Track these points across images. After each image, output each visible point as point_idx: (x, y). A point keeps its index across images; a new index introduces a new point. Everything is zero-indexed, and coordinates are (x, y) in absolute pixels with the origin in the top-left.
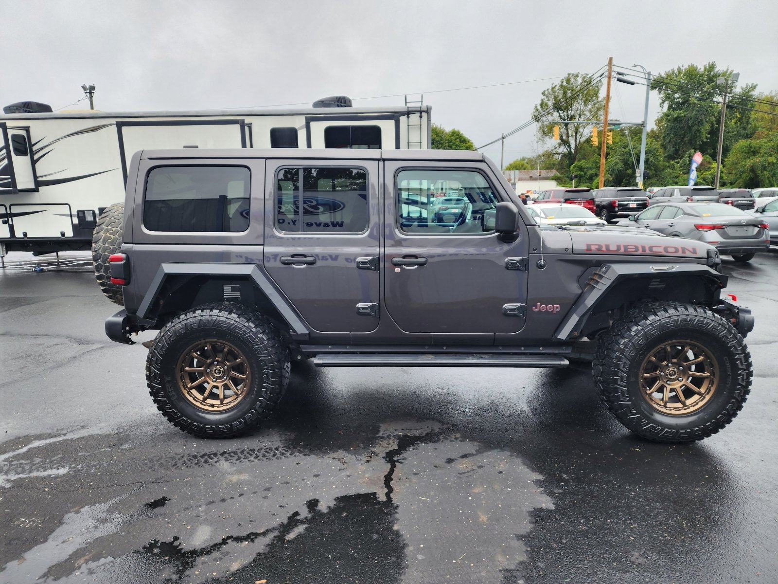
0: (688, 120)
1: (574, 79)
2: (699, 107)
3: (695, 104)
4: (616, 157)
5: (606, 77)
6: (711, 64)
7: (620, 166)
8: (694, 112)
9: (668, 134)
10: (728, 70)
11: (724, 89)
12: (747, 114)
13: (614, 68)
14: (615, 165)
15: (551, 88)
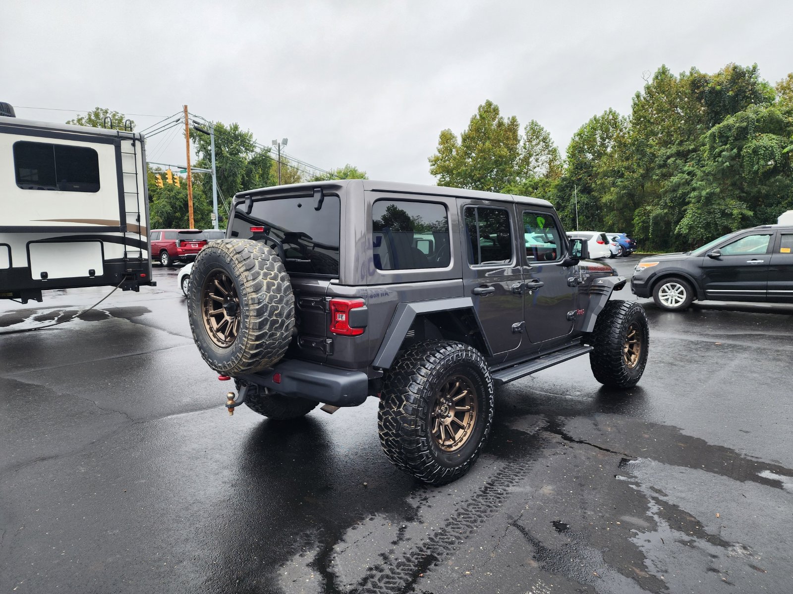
0: (224, 171)
1: (103, 114)
2: (231, 161)
3: (228, 157)
4: (162, 200)
5: (182, 122)
6: (234, 124)
7: (168, 208)
8: (228, 165)
9: (207, 182)
10: (248, 132)
11: (249, 147)
12: (267, 172)
13: (190, 116)
14: (164, 208)
15: (76, 120)
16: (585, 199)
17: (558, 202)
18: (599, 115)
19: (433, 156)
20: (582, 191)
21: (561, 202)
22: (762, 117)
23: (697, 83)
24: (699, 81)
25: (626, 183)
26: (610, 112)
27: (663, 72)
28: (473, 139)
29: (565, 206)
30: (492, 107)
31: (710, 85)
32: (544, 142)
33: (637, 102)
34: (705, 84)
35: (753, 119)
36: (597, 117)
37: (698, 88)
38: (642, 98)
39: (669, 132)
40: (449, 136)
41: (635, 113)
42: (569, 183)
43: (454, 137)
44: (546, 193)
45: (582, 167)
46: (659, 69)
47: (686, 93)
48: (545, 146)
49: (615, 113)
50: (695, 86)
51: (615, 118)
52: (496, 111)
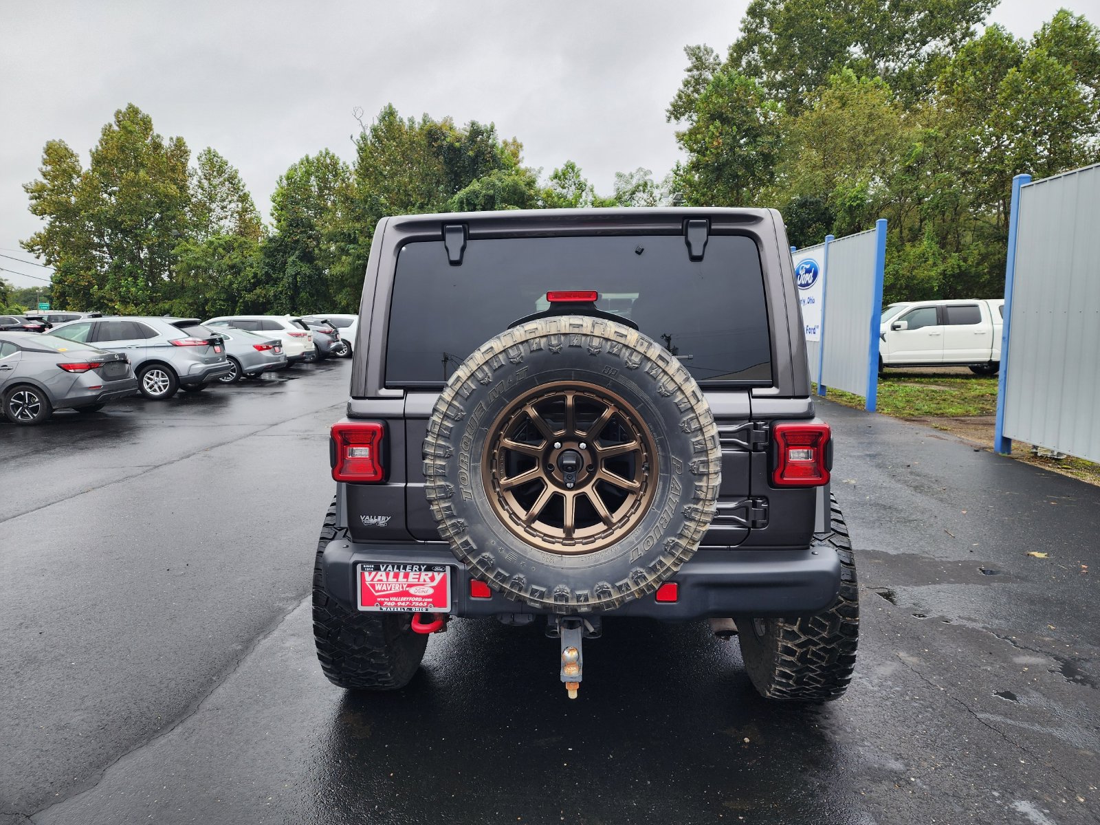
16: (305, 269)
17: (266, 272)
18: (313, 155)
19: (33, 183)
20: (301, 258)
21: (271, 272)
22: (507, 186)
23: (433, 134)
24: (436, 132)
25: (362, 251)
26: (327, 153)
27: (390, 114)
28: (113, 162)
29: (278, 278)
30: (140, 116)
31: (448, 140)
32: (232, 183)
33: (363, 145)
34: (443, 138)
35: (499, 187)
36: (310, 158)
37: (436, 140)
38: (369, 142)
39: (406, 190)
40: (62, 153)
41: (363, 161)
42: (281, 245)
43: (72, 155)
44: (246, 258)
45: (298, 225)
46: (385, 108)
47: (421, 145)
48: (232, 189)
49: (334, 157)
50: (431, 137)
51: (335, 164)
52: (146, 125)
